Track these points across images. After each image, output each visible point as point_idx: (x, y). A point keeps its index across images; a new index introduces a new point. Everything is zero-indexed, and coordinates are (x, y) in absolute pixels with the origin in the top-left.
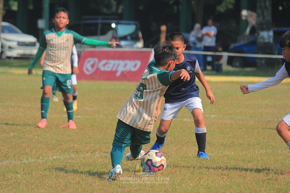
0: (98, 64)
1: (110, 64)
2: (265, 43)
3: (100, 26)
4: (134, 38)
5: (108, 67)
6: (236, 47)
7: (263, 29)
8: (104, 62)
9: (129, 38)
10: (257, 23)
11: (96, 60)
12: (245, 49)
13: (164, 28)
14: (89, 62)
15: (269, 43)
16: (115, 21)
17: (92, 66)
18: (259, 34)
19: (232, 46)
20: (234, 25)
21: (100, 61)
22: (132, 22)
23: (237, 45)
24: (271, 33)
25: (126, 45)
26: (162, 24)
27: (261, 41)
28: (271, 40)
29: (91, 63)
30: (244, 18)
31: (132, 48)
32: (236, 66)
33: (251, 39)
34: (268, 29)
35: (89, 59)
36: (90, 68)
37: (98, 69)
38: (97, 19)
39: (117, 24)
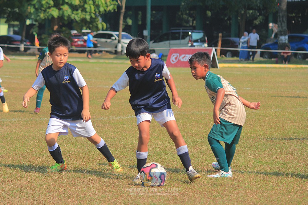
0: (179, 58)
1: (187, 57)
2: (283, 43)
3: (181, 34)
4: (202, 41)
5: (186, 59)
6: (265, 46)
7: (281, 35)
8: (183, 56)
9: (199, 41)
10: (278, 31)
11: (178, 55)
12: (271, 47)
13: (220, 35)
14: (173, 56)
15: (285, 43)
16: (191, 31)
17: (176, 58)
18: (279, 38)
19: (263, 45)
20: (264, 32)
21: (180, 55)
22: (201, 31)
23: (266, 44)
24: (287, 37)
25: (197, 46)
26: (220, 33)
27: (281, 42)
28: (287, 42)
29: (175, 56)
30: (270, 28)
31: (202, 47)
32: (265, 58)
33: (275, 41)
34: (285, 35)
35: (174, 54)
36: (174, 60)
37: (179, 60)
38: (180, 30)
39: (191, 32)
